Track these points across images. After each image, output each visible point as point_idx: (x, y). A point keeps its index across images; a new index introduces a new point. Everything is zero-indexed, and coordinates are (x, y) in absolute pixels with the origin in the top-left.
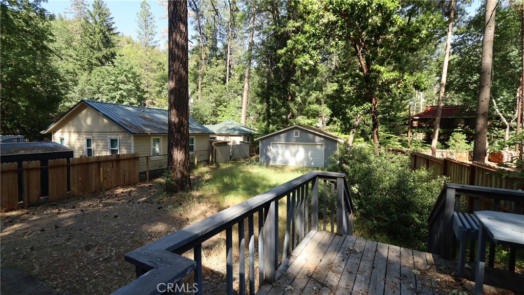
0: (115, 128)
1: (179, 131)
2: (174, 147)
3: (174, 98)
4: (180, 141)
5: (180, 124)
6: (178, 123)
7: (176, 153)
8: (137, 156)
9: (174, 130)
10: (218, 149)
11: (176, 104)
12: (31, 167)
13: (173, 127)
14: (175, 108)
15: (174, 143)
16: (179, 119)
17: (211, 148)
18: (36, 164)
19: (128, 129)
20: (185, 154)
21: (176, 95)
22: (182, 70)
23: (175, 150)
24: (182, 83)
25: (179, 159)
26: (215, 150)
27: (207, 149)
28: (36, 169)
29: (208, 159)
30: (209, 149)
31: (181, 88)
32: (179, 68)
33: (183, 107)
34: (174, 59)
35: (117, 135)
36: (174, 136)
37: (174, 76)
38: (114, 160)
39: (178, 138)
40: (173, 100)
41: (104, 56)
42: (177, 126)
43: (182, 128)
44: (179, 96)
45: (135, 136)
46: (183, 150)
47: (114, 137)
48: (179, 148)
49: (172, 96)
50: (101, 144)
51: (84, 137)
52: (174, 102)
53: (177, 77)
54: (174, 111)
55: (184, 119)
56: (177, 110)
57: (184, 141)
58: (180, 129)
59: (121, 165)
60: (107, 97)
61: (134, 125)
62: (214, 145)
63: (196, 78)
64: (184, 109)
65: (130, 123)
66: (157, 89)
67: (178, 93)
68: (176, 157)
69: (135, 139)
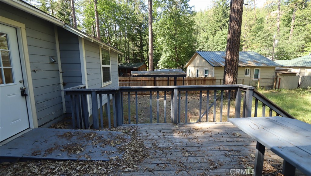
0: (207, 64)
1: (230, 64)
2: (226, 74)
3: (229, 44)
4: (231, 70)
5: (231, 60)
6: (230, 59)
7: (228, 77)
8: (214, 79)
9: (228, 63)
10: (283, 78)
11: (230, 48)
12: (171, 79)
13: (227, 62)
14: (229, 50)
15: (227, 71)
16: (231, 57)
17: (276, 77)
18: (173, 78)
19: (212, 64)
20: (233, 78)
21: (231, 42)
22: (236, 25)
23: (227, 75)
24: (235, 34)
25: (229, 81)
26: (280, 79)
27: (272, 78)
28: (172, 80)
29: (272, 85)
30: (274, 78)
31: (234, 37)
32: (234, 25)
33: (234, 49)
34: (231, 20)
35: (208, 68)
36: (227, 67)
37: (230, 31)
38: (203, 80)
39: (230, 68)
40: (228, 46)
41: (223, 24)
42: (229, 61)
43: (233, 63)
44: (233, 43)
45: (215, 68)
46: (232, 76)
47: (206, 69)
48: (230, 74)
49: (228, 43)
50: (201, 72)
51: (196, 69)
52: (229, 47)
53: (232, 31)
54: (229, 52)
55: (234, 57)
56: (231, 52)
57: (233, 70)
58: (231, 63)
59: (206, 82)
60: (221, 47)
61: (216, 62)
62: (279, 75)
63: (289, 23)
64: (235, 50)
65: (214, 61)
66: (252, 37)
67: (232, 41)
68: (227, 80)
69: (215, 70)
